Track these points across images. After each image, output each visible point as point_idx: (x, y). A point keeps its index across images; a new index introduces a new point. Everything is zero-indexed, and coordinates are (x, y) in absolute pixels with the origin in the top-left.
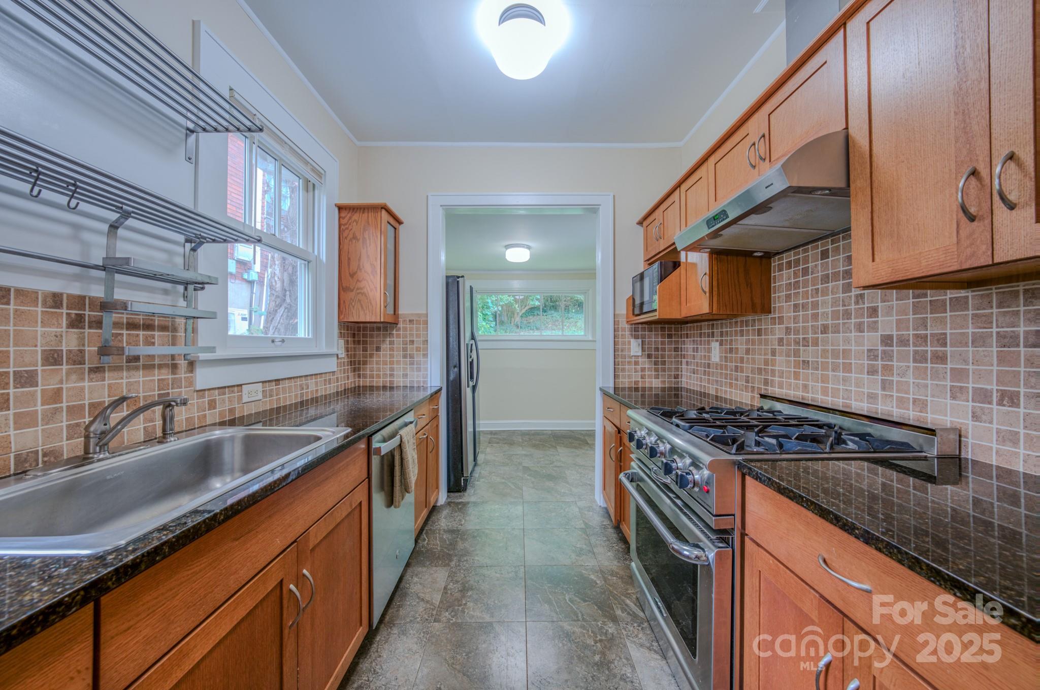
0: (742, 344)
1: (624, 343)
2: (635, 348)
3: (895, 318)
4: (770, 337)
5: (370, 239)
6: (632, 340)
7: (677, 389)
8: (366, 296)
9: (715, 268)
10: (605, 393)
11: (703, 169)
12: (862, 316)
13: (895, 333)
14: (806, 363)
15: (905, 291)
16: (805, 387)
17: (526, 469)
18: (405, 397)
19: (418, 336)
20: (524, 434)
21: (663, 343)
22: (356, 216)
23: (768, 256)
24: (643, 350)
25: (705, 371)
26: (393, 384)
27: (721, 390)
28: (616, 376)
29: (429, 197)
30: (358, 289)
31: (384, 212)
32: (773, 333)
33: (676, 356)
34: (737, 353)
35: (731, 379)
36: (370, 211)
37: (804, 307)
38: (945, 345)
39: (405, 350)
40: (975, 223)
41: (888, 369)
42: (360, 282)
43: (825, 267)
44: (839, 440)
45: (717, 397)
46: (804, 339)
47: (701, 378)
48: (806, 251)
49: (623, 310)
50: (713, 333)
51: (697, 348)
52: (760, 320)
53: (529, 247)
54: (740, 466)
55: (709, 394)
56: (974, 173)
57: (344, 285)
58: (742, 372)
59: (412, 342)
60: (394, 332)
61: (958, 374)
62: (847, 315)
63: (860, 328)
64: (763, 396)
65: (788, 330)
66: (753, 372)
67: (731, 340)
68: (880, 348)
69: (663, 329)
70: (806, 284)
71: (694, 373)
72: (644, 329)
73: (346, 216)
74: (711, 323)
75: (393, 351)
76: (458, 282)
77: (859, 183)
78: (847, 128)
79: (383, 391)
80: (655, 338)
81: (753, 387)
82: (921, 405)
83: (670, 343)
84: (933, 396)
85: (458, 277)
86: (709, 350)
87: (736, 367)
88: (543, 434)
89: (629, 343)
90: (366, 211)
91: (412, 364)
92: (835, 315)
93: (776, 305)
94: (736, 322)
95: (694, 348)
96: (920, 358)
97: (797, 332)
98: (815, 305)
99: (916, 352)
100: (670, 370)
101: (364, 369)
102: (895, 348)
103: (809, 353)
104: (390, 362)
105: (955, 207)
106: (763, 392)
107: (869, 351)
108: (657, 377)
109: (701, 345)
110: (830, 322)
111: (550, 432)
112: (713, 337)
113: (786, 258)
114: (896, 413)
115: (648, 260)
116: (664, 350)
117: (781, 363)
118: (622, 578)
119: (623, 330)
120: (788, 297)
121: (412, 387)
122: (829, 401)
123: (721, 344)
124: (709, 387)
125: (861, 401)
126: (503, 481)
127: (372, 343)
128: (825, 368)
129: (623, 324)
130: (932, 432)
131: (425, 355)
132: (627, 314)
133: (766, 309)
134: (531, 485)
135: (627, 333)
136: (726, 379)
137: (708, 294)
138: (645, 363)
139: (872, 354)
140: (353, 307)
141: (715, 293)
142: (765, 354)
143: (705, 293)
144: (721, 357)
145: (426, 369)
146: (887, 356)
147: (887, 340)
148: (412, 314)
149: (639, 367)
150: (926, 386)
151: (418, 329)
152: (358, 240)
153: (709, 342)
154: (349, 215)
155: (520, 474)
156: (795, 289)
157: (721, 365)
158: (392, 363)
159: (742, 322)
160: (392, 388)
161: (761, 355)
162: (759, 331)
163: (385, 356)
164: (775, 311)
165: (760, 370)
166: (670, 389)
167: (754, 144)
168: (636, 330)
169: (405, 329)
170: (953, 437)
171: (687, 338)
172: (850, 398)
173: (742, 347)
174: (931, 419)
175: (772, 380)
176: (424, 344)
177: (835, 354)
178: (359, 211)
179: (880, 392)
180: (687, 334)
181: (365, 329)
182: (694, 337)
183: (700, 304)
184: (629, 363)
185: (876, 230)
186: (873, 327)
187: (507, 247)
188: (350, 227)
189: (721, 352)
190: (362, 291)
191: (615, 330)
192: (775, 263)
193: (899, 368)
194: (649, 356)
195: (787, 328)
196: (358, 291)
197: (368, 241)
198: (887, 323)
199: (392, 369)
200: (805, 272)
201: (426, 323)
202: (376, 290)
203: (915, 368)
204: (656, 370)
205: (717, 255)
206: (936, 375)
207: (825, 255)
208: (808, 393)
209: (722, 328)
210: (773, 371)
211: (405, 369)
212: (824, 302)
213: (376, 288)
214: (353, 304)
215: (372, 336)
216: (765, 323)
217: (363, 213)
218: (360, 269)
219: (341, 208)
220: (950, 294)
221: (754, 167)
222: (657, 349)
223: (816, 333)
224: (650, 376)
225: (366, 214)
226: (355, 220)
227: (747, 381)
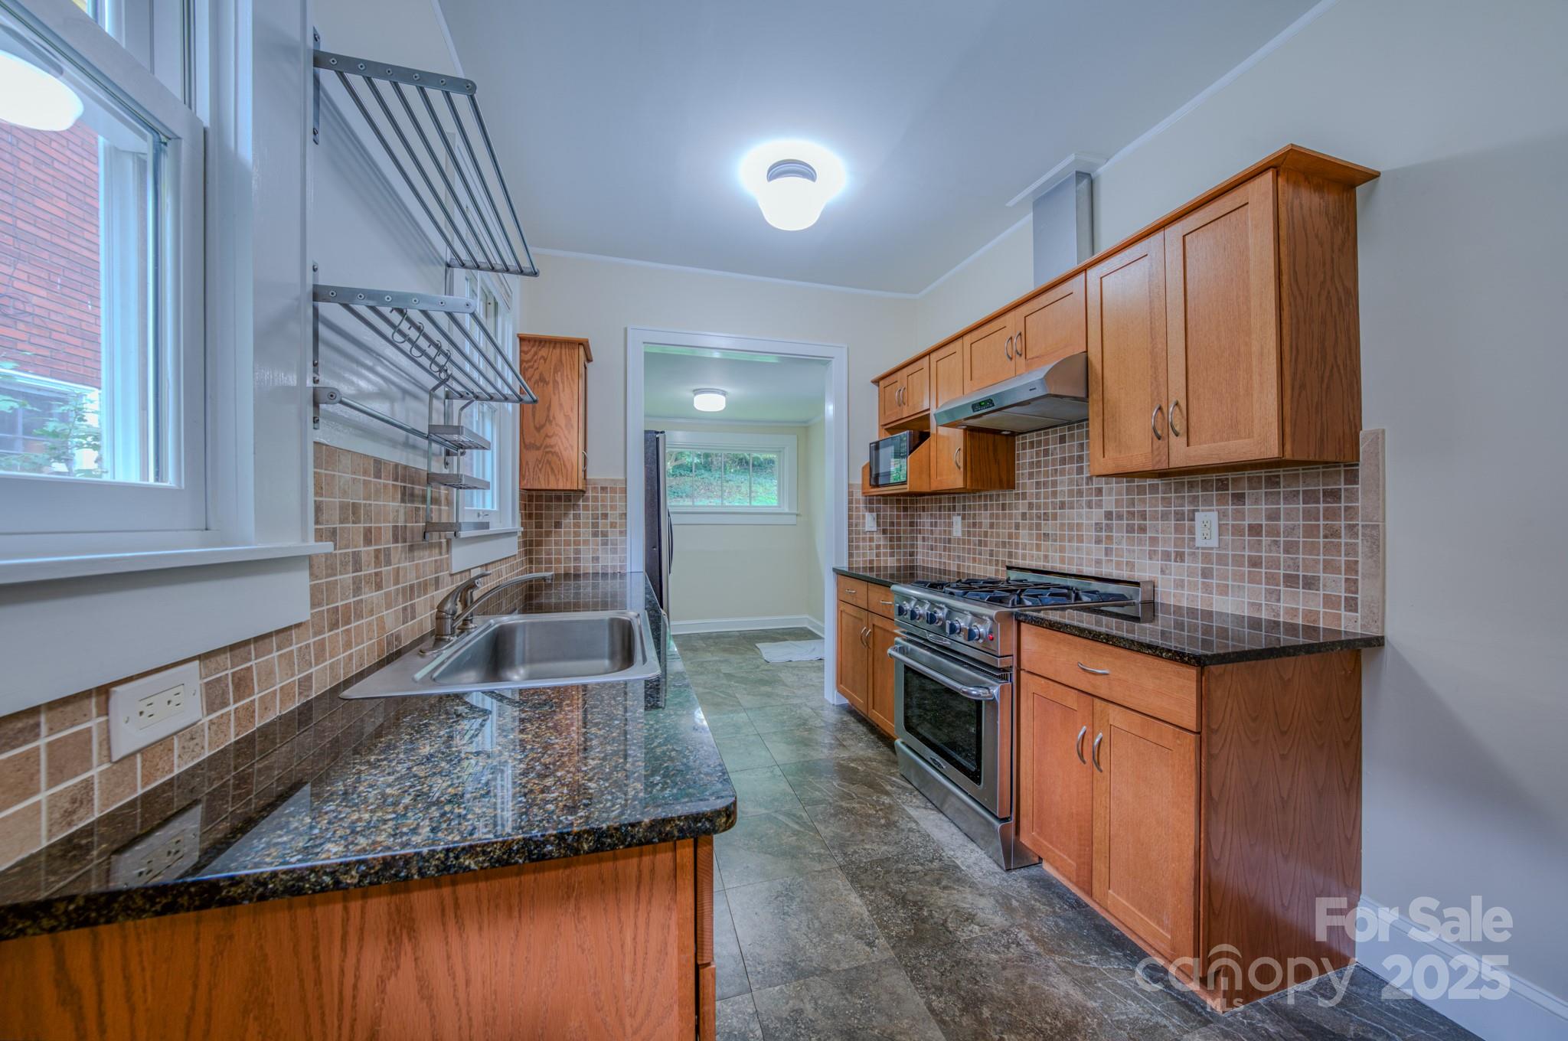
0: (986, 518)
1: (858, 518)
2: (870, 523)
3: (1114, 497)
4: (1014, 511)
5: (563, 383)
6: (867, 514)
7: (912, 568)
8: (558, 456)
9: (968, 444)
10: (838, 572)
11: (958, 343)
12: (1091, 495)
13: (1114, 510)
14: (1046, 535)
15: (1120, 479)
16: (1046, 557)
17: (729, 676)
18: (595, 587)
19: (613, 508)
20: (706, 637)
21: (898, 517)
22: (544, 352)
23: (1013, 434)
24: (878, 525)
25: (945, 547)
26: (579, 570)
27: (964, 566)
28: (850, 555)
29: (630, 333)
30: (546, 447)
31: (582, 349)
32: (1017, 509)
33: (912, 531)
34: (980, 527)
35: (974, 554)
36: (563, 346)
37: (1045, 484)
38: (1145, 519)
39: (595, 525)
40: (1160, 441)
41: (1109, 538)
42: (550, 437)
43: (1063, 450)
44: (1078, 598)
45: (959, 573)
46: (1045, 513)
47: (940, 554)
48: (1047, 434)
49: (858, 480)
50: (954, 507)
51: (936, 522)
52: (1004, 495)
53: (724, 393)
54: (1017, 615)
55: (950, 571)
56: (1160, 409)
57: (527, 441)
58: (986, 546)
59: (605, 516)
60: (581, 503)
61: (1154, 541)
62: (1080, 493)
63: (1089, 505)
64: (1009, 568)
65: (1031, 504)
66: (997, 545)
67: (975, 515)
68: (1104, 522)
69: (898, 502)
70: (1046, 465)
71: (932, 550)
72: (879, 502)
73: (530, 350)
74: (952, 496)
75: (579, 528)
76: (658, 438)
77: (1095, 396)
78: (1087, 352)
79: (565, 580)
80: (890, 512)
81: (997, 561)
82: (1131, 565)
83: (905, 517)
84: (1138, 558)
85: (657, 433)
86: (950, 525)
87: (980, 541)
88: (730, 637)
89: (864, 516)
90: (558, 345)
91: (605, 543)
92: (1071, 493)
93: (1019, 481)
94: (980, 497)
95: (931, 523)
96: (1130, 529)
97: (1038, 507)
98: (1054, 484)
99: (1128, 525)
100: (905, 546)
101: (538, 552)
102: (1114, 522)
103: (1049, 527)
104: (574, 541)
105: (1151, 428)
106: (1007, 564)
107: (1096, 524)
108: (892, 555)
109: (940, 519)
110: (1066, 499)
111: (738, 634)
112: (954, 510)
113: (1030, 438)
114: (1115, 574)
115: (885, 425)
116: (899, 524)
117: (1024, 536)
118: (880, 762)
119: (858, 502)
120: (1031, 475)
121: (605, 575)
122: (1066, 568)
123: (963, 518)
124: (949, 564)
125: (1091, 566)
126: (707, 691)
127: (549, 517)
128: (1062, 539)
129: (858, 495)
130: (1137, 584)
131: (623, 533)
132: (863, 484)
133: (1011, 485)
134: (745, 692)
135: (862, 505)
136: (969, 553)
137: (962, 469)
138: (880, 539)
139: (1098, 527)
140: (540, 470)
141: (969, 468)
142: (1010, 528)
143: (959, 468)
144: (963, 532)
145: (624, 550)
146: (1109, 528)
147: (1109, 515)
148: (606, 480)
149: (874, 544)
150: (1134, 551)
151: (613, 499)
152: (547, 383)
153: (949, 517)
154: (534, 349)
155: (724, 682)
156: (1037, 468)
157: (964, 540)
158: (577, 543)
159: (986, 496)
160: (577, 576)
161: (1005, 528)
162: (1004, 505)
163: (567, 534)
164: (1018, 487)
165: (1004, 543)
166: (906, 568)
167: (1011, 338)
168: (871, 502)
169: (596, 499)
170: (1150, 587)
171: (924, 511)
172: (1081, 565)
173: (986, 522)
174: (1137, 576)
175: (1016, 553)
176: (621, 519)
177: (1071, 527)
178: (548, 345)
179: (1104, 558)
180: (924, 507)
181: (539, 498)
182: (932, 510)
183: (953, 478)
184: (864, 539)
185: (1106, 435)
186: (1099, 505)
187: (697, 392)
188: (536, 366)
189: (963, 525)
190: (553, 450)
191: (850, 502)
192: (1019, 441)
193: (1117, 537)
194: (884, 532)
195: (1030, 504)
196: (548, 450)
197: (561, 385)
198: (1109, 502)
199: (577, 552)
200: (1046, 453)
201: (625, 491)
202: (572, 450)
203: (1128, 537)
204: (892, 547)
205: (971, 431)
206: (1141, 542)
207: (1062, 440)
208: (1048, 562)
209: (964, 501)
210: (1017, 544)
211: (595, 551)
212: (1062, 482)
213: (572, 447)
214: (540, 466)
215: (548, 508)
216: (1009, 497)
217: (554, 348)
218: (550, 422)
219: (523, 339)
220: (1149, 482)
221: (1011, 359)
222: (892, 524)
223: (1055, 509)
224: (885, 554)
225: (558, 351)
226: (542, 357)
227: (991, 555)
